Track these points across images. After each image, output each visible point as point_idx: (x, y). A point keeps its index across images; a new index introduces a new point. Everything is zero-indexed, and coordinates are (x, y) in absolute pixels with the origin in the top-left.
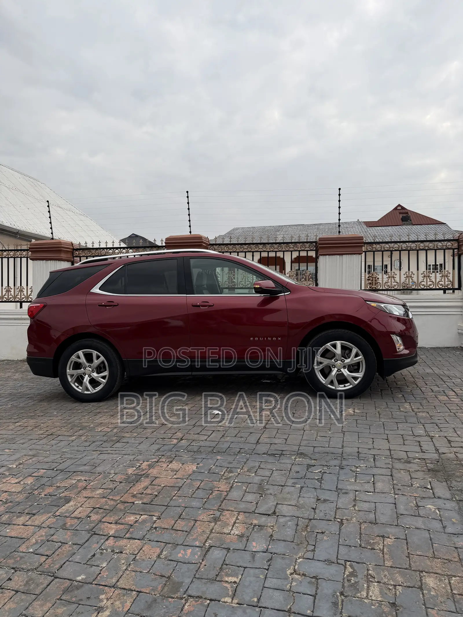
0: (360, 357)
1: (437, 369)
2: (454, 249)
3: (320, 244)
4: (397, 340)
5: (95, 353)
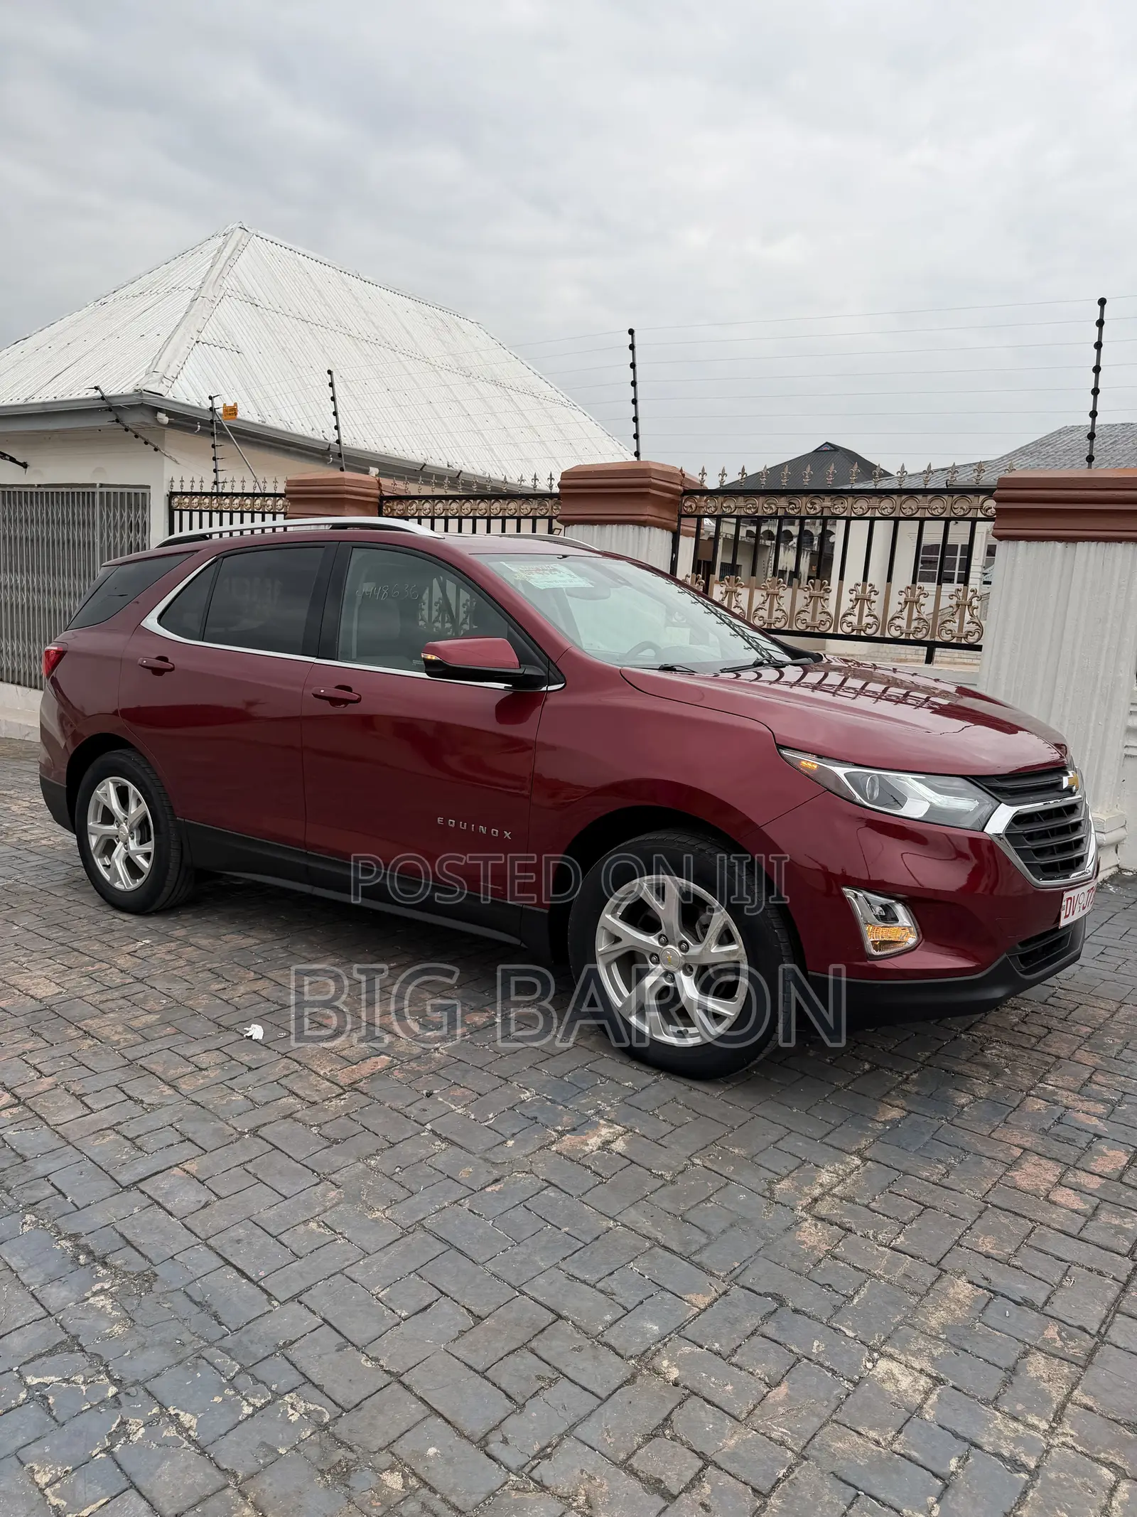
0: (735, 947)
3: (1000, 500)
5: (132, 788)
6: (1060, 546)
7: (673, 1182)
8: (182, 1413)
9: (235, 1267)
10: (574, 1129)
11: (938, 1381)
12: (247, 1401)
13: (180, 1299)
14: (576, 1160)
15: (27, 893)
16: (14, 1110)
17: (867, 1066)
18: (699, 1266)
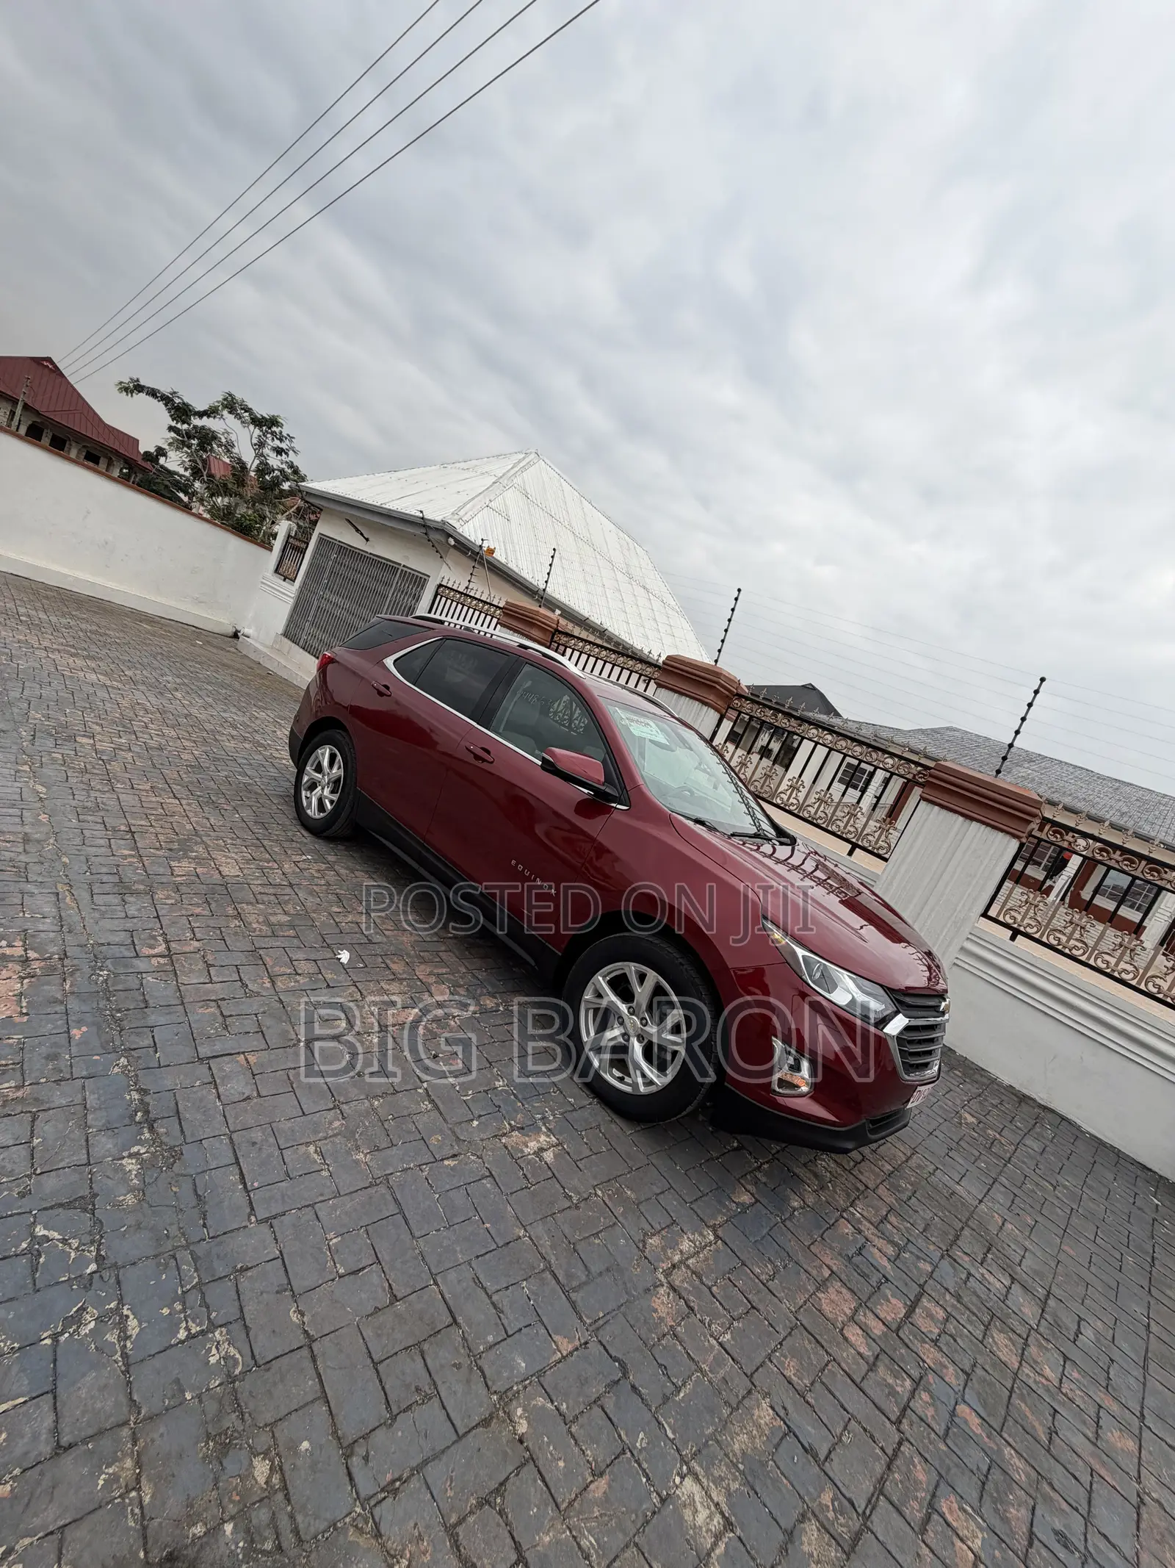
3: (932, 776)
5: (339, 757)
6: (961, 819)
7: (577, 1207)
8: (132, 1317)
9: (240, 1169)
10: (523, 1128)
11: (728, 1525)
12: (187, 1322)
13: (187, 1186)
14: (515, 1157)
15: (256, 793)
16: (162, 961)
17: (735, 1144)
18: (573, 1304)
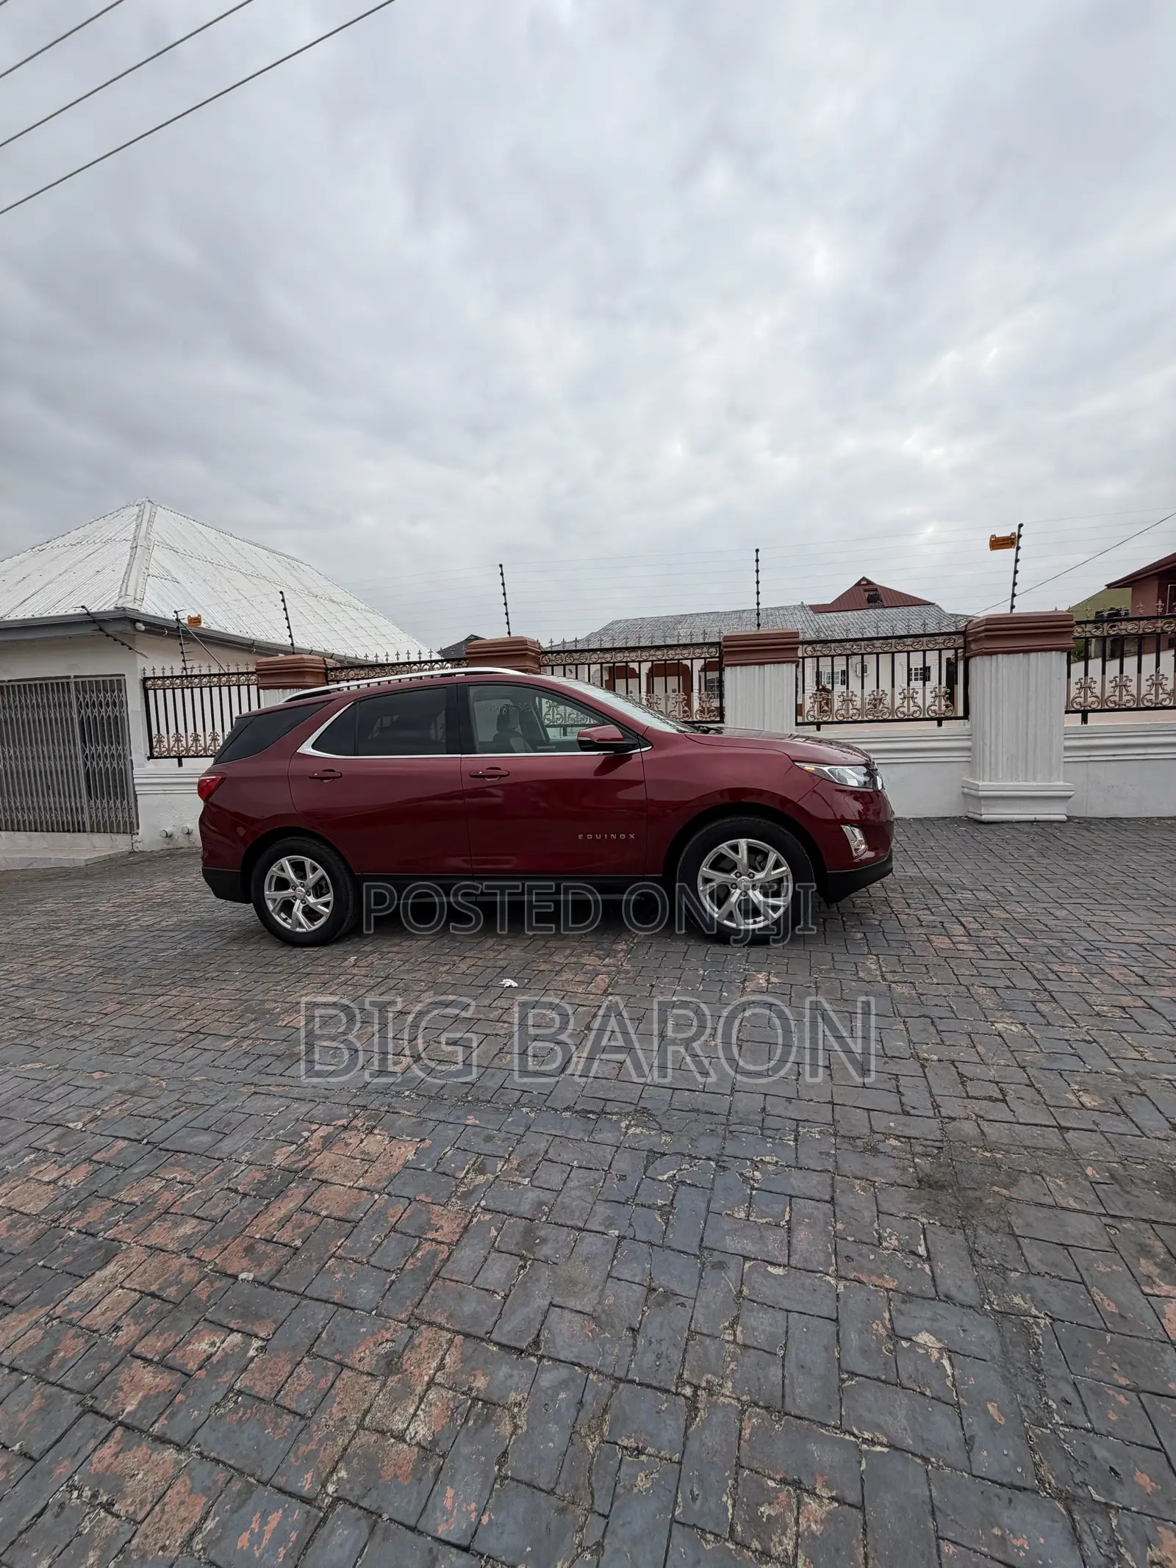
0: (784, 869)
1: (926, 866)
2: (956, 649)
3: (725, 647)
4: (856, 837)
5: (309, 861)
7: (819, 987)
10: (746, 980)
14: (766, 992)
